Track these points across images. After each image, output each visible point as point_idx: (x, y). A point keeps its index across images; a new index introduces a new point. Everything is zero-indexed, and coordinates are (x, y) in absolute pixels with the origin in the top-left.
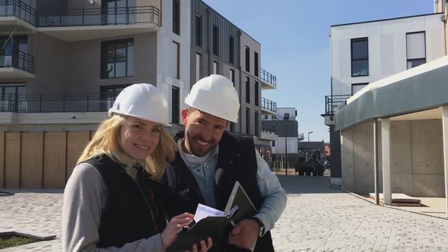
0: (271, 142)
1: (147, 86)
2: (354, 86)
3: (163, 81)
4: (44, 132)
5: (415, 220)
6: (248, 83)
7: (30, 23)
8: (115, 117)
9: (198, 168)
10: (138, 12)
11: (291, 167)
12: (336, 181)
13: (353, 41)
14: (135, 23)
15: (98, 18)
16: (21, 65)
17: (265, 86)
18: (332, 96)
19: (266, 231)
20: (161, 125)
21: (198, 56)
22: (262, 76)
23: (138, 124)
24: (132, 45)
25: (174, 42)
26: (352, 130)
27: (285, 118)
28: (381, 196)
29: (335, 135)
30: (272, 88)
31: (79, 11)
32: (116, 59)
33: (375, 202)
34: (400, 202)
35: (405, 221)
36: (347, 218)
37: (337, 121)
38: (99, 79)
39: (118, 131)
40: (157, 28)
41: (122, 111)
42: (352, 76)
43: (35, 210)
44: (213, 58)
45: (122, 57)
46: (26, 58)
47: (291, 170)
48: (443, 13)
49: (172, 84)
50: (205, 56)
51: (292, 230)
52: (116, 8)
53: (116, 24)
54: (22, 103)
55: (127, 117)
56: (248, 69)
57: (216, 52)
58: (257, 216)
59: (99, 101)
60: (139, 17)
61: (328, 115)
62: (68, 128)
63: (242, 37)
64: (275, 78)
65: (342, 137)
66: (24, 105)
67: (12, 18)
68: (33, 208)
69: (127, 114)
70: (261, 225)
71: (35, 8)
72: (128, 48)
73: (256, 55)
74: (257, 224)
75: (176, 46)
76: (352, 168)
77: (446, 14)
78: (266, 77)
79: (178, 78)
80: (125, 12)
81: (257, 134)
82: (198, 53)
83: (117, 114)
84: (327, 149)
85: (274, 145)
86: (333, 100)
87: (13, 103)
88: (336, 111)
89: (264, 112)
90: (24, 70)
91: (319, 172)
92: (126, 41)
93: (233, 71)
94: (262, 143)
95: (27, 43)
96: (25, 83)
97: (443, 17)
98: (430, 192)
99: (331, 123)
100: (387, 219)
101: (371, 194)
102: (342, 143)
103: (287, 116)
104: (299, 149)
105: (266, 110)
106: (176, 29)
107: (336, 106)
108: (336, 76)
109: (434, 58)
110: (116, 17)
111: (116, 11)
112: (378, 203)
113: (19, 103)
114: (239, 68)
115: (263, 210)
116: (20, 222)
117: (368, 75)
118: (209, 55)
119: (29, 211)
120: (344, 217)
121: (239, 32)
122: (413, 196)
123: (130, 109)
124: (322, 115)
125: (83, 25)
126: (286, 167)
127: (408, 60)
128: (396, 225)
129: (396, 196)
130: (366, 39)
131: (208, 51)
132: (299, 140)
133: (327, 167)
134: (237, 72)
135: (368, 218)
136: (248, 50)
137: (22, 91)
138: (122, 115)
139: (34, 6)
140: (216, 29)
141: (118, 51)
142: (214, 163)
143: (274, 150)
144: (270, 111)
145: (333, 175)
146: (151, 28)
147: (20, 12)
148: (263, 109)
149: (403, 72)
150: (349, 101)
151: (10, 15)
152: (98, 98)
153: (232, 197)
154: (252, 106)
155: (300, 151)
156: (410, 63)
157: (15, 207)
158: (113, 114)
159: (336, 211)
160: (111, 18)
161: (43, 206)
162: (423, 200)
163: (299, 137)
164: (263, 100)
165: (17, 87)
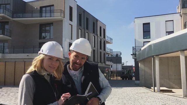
0: (111, 66)
1: (54, 42)
2: (145, 43)
3: (65, 40)
4: (15, 62)
5: (169, 98)
6: (101, 41)
7: (10, 17)
8: (41, 55)
9: (75, 76)
10: (55, 12)
11: (119, 76)
12: (137, 82)
13: (144, 24)
14: (54, 17)
15: (38, 15)
16: (6, 34)
17: (108, 43)
18: (135, 47)
19: (102, 103)
20: (60, 58)
21: (80, 30)
22: (107, 38)
23: (50, 58)
24: (53, 25)
25: (70, 24)
26: (144, 61)
27: (116, 56)
28: (156, 88)
29: (136, 63)
30: (111, 43)
31: (30, 12)
32: (46, 31)
33: (153, 91)
34: (164, 91)
35: (166, 98)
36: (141, 98)
37: (137, 57)
38: (38, 40)
39: (42, 61)
40: (63, 19)
41: (44, 53)
42: (144, 39)
43: (11, 95)
44: (86, 31)
45: (48, 30)
46: (8, 31)
47: (119, 77)
48: (181, 13)
49: (69, 42)
50: (83, 30)
51: (118, 103)
52: (46, 10)
53: (46, 17)
54: (6, 49)
55: (46, 55)
56: (101, 35)
57: (87, 29)
58: (99, 96)
59: (38, 49)
60: (56, 14)
61: (134, 54)
62: (25, 60)
63: (98, 23)
64: (112, 39)
65: (139, 64)
66: (7, 50)
67: (3, 15)
68: (10, 94)
69: (46, 54)
70: (100, 100)
71: (12, 10)
72: (51, 27)
73: (104, 30)
74: (98, 99)
75: (71, 26)
76: (144, 76)
77: (182, 13)
78: (108, 39)
79: (72, 39)
80: (49, 12)
81: (105, 63)
82: (80, 29)
83: (42, 54)
84: (134, 69)
85: (112, 67)
86: (136, 49)
87: (2, 49)
88: (137, 53)
89: (107, 53)
90: (7, 36)
91: (131, 78)
92: (50, 24)
93: (95, 36)
94: (107, 66)
95: (8, 25)
96: (7, 41)
97: (180, 14)
98: (176, 86)
99: (135, 58)
100: (158, 98)
101: (152, 88)
102: (139, 66)
103: (117, 55)
104: (122, 69)
105: (108, 52)
106: (71, 19)
107: (137, 51)
108: (137, 38)
109: (177, 31)
110: (46, 14)
111: (46, 12)
112: (154, 91)
113: (5, 50)
114: (97, 35)
115: (101, 94)
116: (4, 100)
117: (150, 38)
118: (85, 30)
119: (8, 95)
120: (140, 97)
121: (97, 20)
122: (169, 88)
123: (47, 52)
124: (131, 55)
125: (32, 17)
126: (117, 76)
127: (166, 32)
128: (162, 100)
129: (162, 88)
130: (149, 24)
131: (84, 28)
132: (122, 65)
133: (134, 76)
134: (96, 37)
135: (150, 98)
136: (101, 28)
137: (6, 44)
138: (44, 54)
139: (12, 9)
140: (87, 19)
141: (46, 28)
142: (81, 74)
143: (112, 69)
144: (110, 53)
145: (136, 80)
146: (60, 19)
147: (6, 12)
148: (107, 52)
149: (165, 37)
150: (142, 49)
151: (1, 13)
152: (38, 48)
153: (88, 88)
154: (102, 51)
155: (123, 70)
156: (167, 33)
157: (2, 93)
158: (40, 54)
159: (137, 94)
160: (44, 14)
161: (14, 93)
162: (173, 90)
163: (122, 64)
164: (107, 48)
165: (4, 43)
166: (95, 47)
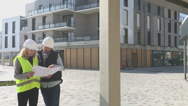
4: (77, 48)
7: (73, 10)
22: (180, 19)
25: (124, 10)
38: (97, 28)
44: (147, 14)
49: (123, 28)
50: (142, 14)
56: (170, 17)
57: (149, 12)
62: (84, 47)
71: (75, 4)
78: (182, 19)
79: (127, 25)
82: (138, 13)
90: (72, 27)
93: (160, 19)
94: (180, 50)
95: (73, 17)
96: (73, 31)
106: (126, 5)
125: (90, 8)
131: (144, 12)
151: (65, 8)
152: (97, 35)
165: (71, 33)
166: (160, 30)
